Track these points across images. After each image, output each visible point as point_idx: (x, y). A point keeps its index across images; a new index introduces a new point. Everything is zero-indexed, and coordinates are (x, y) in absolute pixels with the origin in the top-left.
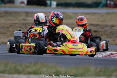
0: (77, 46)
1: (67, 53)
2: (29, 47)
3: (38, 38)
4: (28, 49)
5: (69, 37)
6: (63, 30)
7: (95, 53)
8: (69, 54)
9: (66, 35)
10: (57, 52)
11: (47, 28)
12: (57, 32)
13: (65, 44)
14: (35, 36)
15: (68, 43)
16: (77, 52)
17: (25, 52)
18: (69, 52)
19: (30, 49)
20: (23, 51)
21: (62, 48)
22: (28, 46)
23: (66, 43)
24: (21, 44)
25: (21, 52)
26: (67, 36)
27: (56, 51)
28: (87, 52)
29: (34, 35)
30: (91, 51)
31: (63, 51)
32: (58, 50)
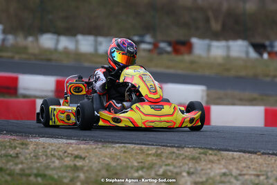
0: (160, 109)
1: (140, 125)
2: (66, 114)
4: (63, 116)
5: (144, 91)
6: (133, 76)
7: (200, 124)
8: (143, 126)
9: (139, 87)
11: (104, 73)
12: (121, 81)
13: (137, 107)
14: (79, 89)
15: (142, 105)
16: (161, 122)
17: (58, 123)
18: (144, 123)
19: (68, 118)
20: (54, 122)
21: (129, 114)
22: (63, 112)
23: (137, 104)
24: (51, 107)
25: (51, 123)
26: (140, 89)
27: (118, 121)
28: (182, 122)
29: (76, 87)
30: (192, 120)
31: (132, 121)
32: (122, 118)
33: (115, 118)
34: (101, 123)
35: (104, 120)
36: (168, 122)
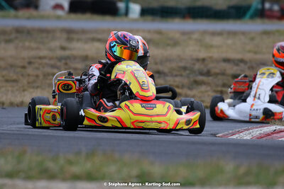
0: (152, 108)
1: (129, 125)
2: (52, 113)
3: (75, 91)
4: (48, 117)
5: (135, 88)
6: (124, 72)
7: (198, 126)
8: (132, 127)
9: (130, 83)
10: (106, 122)
12: (113, 77)
15: (131, 103)
16: (152, 122)
17: (44, 125)
18: (133, 123)
20: (41, 123)
21: (117, 113)
22: (49, 111)
23: (127, 102)
24: (37, 106)
25: (37, 125)
26: (131, 86)
27: (104, 120)
28: (177, 124)
30: (188, 122)
31: (119, 120)
32: (109, 118)
33: (102, 117)
34: (86, 122)
35: (89, 119)
36: (160, 122)
